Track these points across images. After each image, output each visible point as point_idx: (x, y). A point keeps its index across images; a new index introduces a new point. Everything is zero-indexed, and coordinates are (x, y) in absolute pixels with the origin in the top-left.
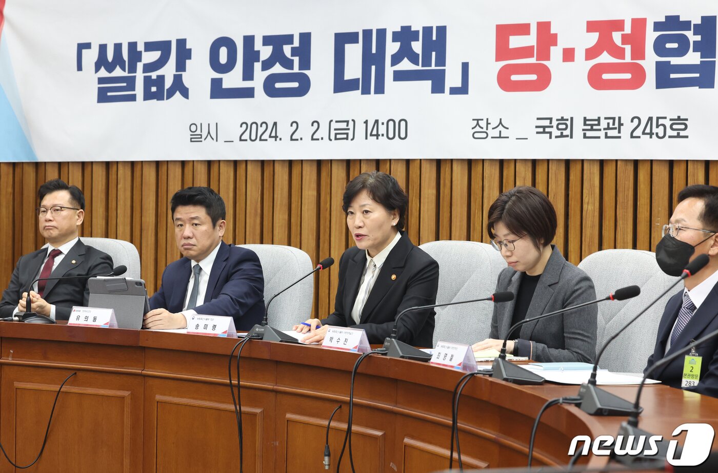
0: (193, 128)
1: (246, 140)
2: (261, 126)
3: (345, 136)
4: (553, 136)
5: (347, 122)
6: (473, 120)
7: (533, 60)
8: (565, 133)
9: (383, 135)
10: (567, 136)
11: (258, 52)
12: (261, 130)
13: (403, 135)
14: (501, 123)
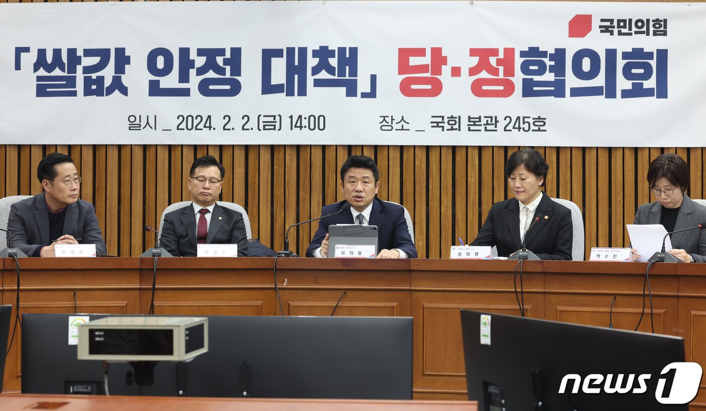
0: (132, 119)
1: (183, 129)
2: (196, 118)
3: (273, 127)
4: (445, 129)
5: (274, 117)
6: (381, 117)
7: (428, 75)
8: (455, 127)
9: (305, 127)
10: (456, 129)
11: (193, 61)
12: (196, 122)
13: (321, 127)
14: (403, 119)
